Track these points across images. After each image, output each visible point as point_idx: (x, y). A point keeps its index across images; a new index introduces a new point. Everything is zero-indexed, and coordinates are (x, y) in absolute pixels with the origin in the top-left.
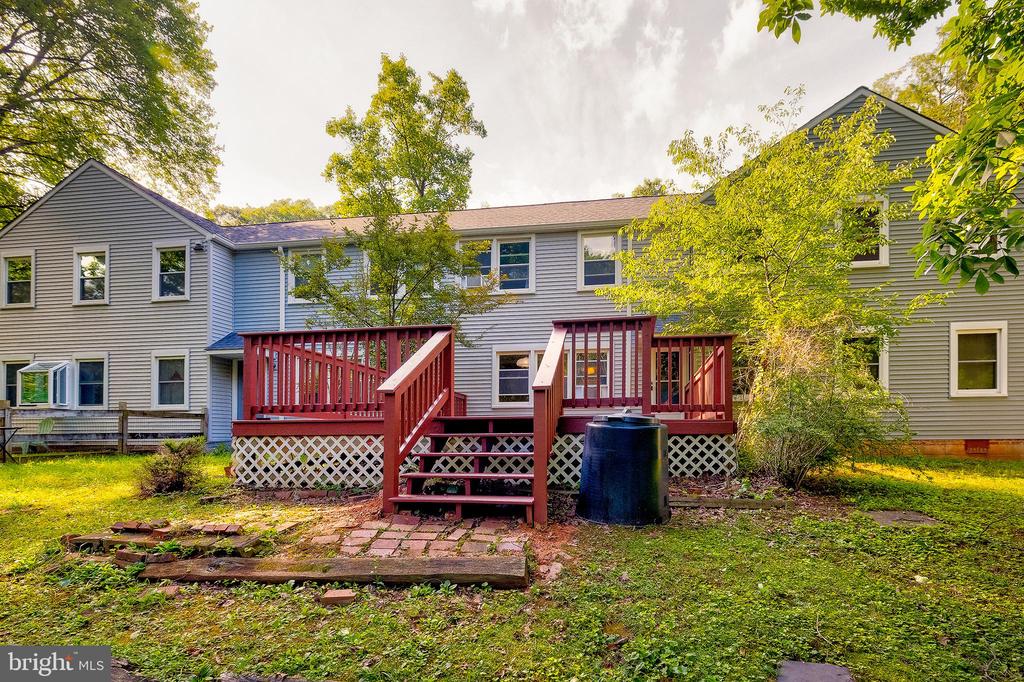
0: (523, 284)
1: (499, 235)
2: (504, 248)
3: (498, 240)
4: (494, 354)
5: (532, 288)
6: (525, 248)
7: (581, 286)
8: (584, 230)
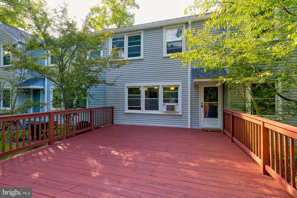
0: (139, 55)
1: (127, 32)
2: (130, 39)
3: (127, 35)
4: (125, 88)
5: (142, 57)
6: (139, 37)
7: (165, 54)
8: (166, 26)
